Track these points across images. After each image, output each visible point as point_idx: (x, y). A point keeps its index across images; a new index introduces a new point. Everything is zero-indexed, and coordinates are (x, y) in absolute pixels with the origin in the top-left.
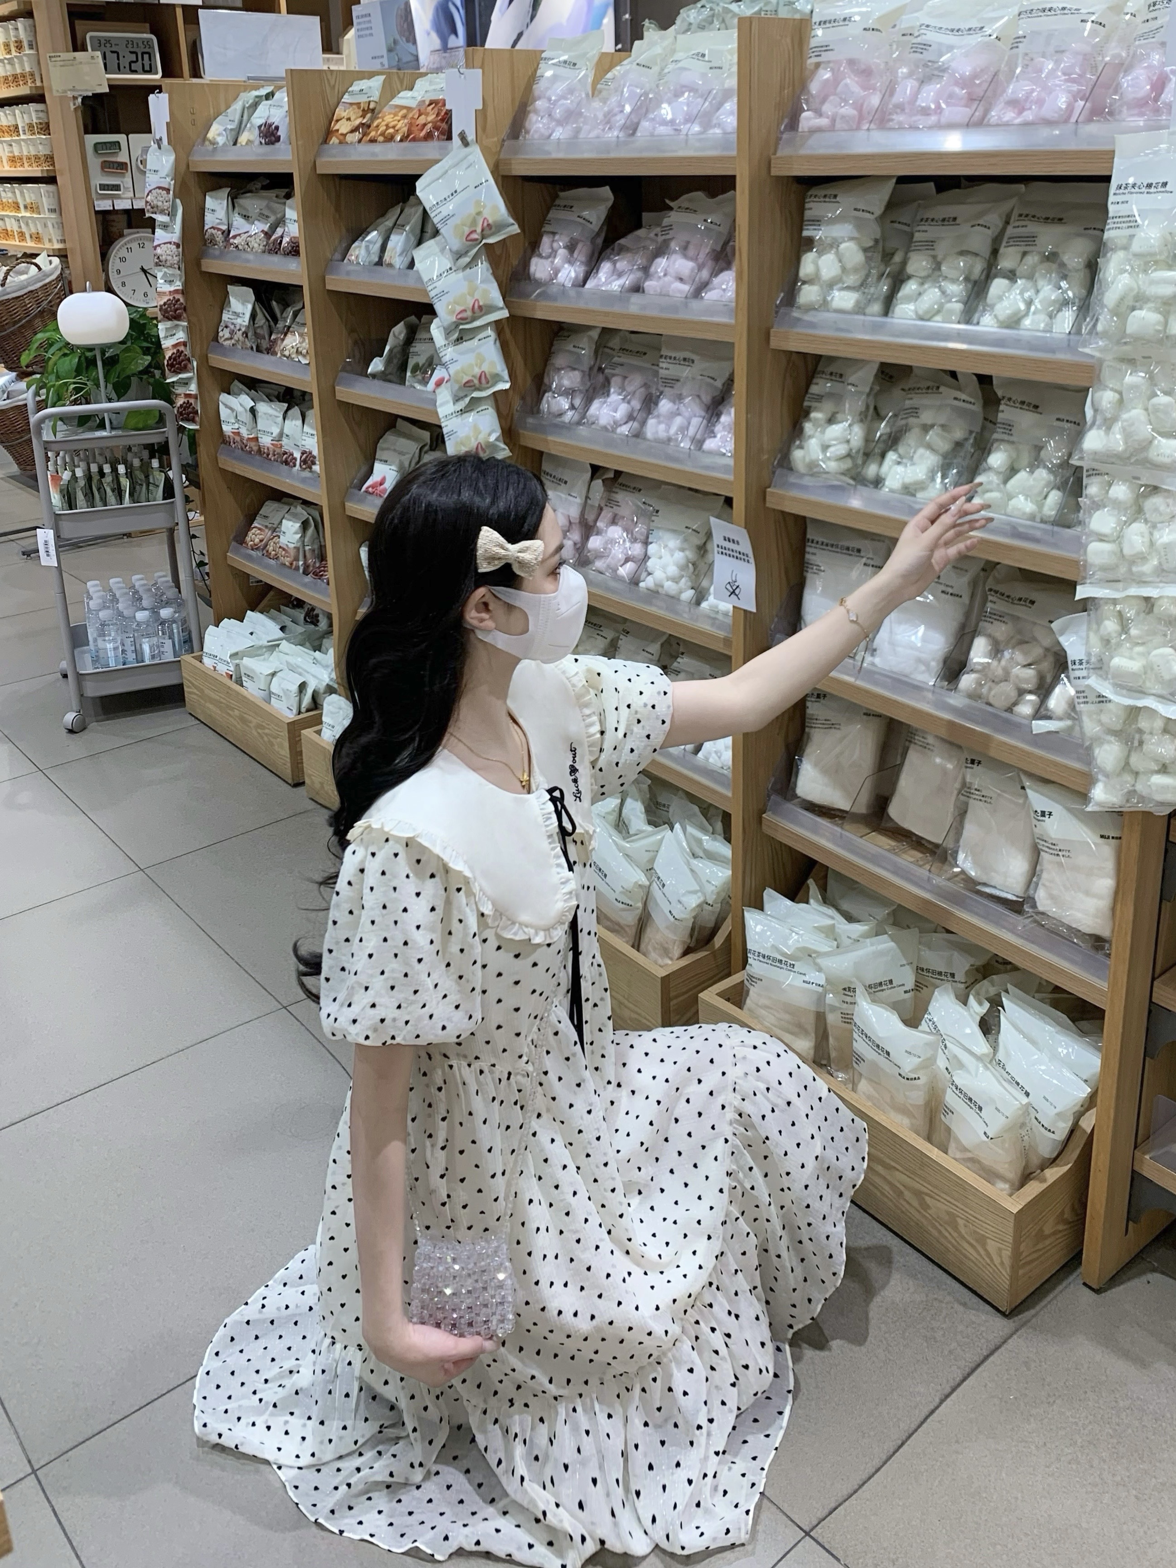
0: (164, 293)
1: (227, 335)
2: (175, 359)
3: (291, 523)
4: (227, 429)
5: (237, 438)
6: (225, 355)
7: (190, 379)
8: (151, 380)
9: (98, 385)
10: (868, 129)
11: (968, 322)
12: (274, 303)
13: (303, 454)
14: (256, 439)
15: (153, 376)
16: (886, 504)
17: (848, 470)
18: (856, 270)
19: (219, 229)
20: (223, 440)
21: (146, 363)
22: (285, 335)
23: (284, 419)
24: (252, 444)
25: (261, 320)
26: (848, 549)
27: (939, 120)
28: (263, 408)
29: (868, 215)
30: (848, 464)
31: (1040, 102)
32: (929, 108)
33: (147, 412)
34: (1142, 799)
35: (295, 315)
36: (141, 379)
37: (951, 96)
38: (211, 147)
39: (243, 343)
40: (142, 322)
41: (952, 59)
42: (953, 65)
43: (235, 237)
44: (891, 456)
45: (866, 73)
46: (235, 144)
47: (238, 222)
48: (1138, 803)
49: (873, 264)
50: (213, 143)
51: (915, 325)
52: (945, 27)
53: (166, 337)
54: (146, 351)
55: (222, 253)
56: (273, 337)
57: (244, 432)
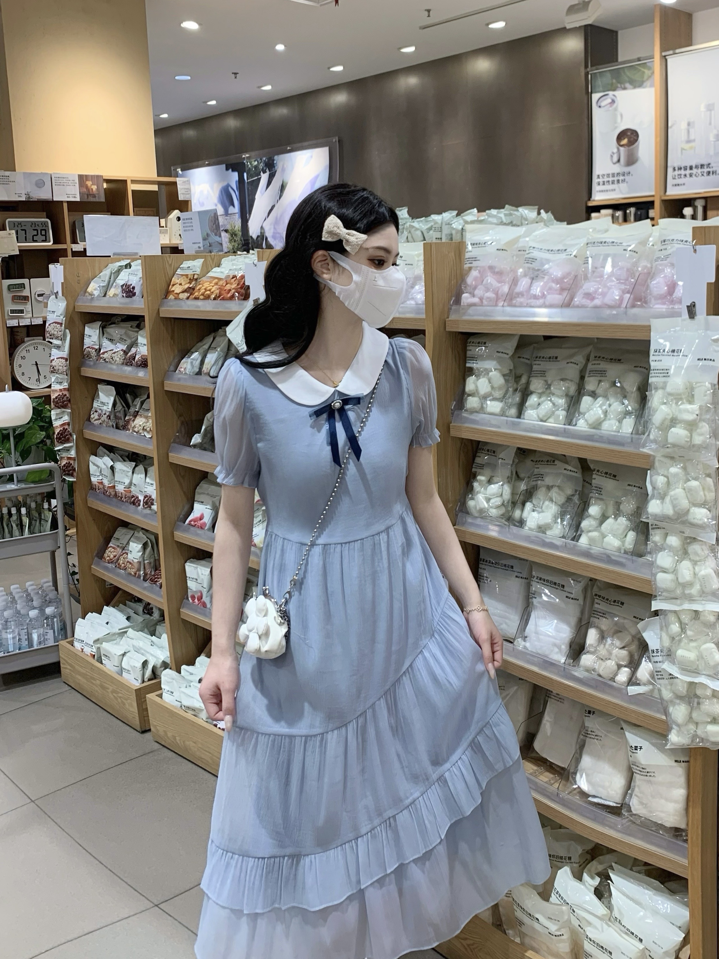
0: (56, 391)
1: (97, 417)
2: (62, 434)
3: (135, 545)
4: (94, 480)
5: (101, 486)
6: (94, 430)
7: (71, 447)
8: (45, 448)
9: (10, 453)
10: (503, 306)
11: (569, 425)
12: (128, 395)
13: (145, 497)
14: (114, 487)
15: (46, 445)
16: (527, 538)
17: (503, 515)
18: (500, 388)
19: (93, 348)
20: (91, 487)
21: (42, 437)
22: (135, 417)
23: (133, 473)
24: (111, 490)
25: (119, 407)
26: (505, 565)
27: (544, 303)
28: (119, 466)
29: (505, 356)
30: (502, 511)
31: (604, 294)
32: (538, 295)
33: (41, 471)
34: (702, 740)
35: (142, 403)
36: (38, 447)
37: (550, 289)
38: (90, 297)
39: (107, 423)
40: (40, 408)
41: (550, 268)
42: (551, 271)
43: (104, 353)
44: (528, 506)
45: (499, 274)
46: (105, 295)
47: (107, 345)
48: (699, 742)
49: (510, 385)
50: (91, 294)
51: (538, 425)
52: (544, 248)
53: (56, 419)
54: (42, 428)
55: (95, 364)
56: (127, 418)
57: (106, 482)
